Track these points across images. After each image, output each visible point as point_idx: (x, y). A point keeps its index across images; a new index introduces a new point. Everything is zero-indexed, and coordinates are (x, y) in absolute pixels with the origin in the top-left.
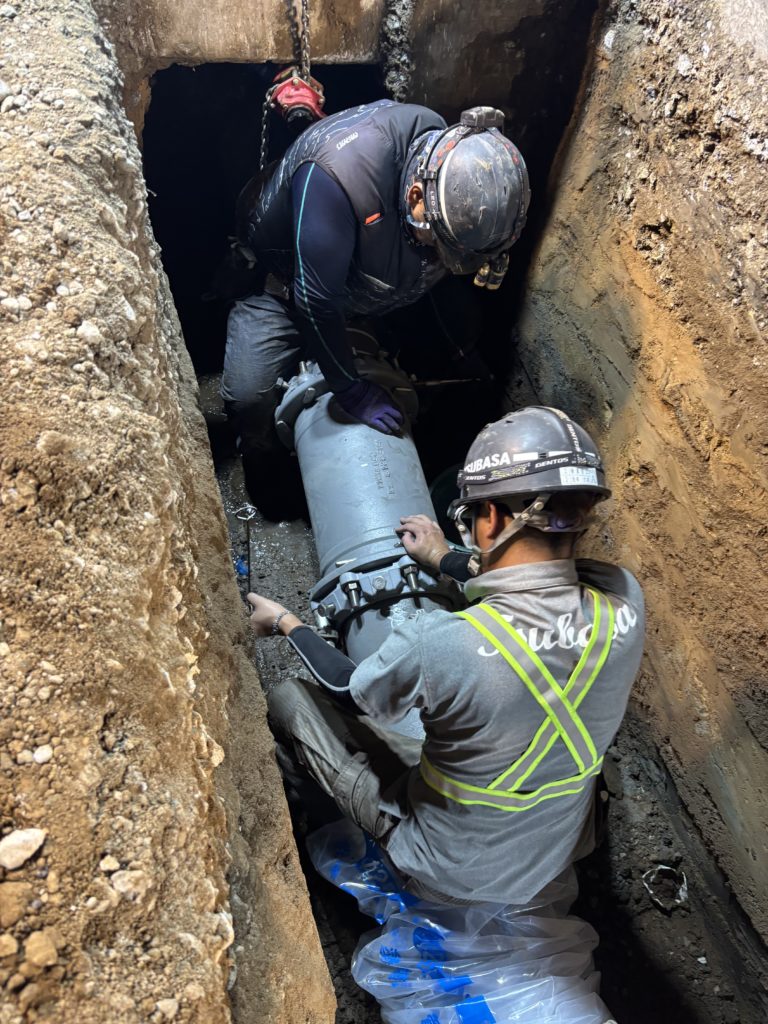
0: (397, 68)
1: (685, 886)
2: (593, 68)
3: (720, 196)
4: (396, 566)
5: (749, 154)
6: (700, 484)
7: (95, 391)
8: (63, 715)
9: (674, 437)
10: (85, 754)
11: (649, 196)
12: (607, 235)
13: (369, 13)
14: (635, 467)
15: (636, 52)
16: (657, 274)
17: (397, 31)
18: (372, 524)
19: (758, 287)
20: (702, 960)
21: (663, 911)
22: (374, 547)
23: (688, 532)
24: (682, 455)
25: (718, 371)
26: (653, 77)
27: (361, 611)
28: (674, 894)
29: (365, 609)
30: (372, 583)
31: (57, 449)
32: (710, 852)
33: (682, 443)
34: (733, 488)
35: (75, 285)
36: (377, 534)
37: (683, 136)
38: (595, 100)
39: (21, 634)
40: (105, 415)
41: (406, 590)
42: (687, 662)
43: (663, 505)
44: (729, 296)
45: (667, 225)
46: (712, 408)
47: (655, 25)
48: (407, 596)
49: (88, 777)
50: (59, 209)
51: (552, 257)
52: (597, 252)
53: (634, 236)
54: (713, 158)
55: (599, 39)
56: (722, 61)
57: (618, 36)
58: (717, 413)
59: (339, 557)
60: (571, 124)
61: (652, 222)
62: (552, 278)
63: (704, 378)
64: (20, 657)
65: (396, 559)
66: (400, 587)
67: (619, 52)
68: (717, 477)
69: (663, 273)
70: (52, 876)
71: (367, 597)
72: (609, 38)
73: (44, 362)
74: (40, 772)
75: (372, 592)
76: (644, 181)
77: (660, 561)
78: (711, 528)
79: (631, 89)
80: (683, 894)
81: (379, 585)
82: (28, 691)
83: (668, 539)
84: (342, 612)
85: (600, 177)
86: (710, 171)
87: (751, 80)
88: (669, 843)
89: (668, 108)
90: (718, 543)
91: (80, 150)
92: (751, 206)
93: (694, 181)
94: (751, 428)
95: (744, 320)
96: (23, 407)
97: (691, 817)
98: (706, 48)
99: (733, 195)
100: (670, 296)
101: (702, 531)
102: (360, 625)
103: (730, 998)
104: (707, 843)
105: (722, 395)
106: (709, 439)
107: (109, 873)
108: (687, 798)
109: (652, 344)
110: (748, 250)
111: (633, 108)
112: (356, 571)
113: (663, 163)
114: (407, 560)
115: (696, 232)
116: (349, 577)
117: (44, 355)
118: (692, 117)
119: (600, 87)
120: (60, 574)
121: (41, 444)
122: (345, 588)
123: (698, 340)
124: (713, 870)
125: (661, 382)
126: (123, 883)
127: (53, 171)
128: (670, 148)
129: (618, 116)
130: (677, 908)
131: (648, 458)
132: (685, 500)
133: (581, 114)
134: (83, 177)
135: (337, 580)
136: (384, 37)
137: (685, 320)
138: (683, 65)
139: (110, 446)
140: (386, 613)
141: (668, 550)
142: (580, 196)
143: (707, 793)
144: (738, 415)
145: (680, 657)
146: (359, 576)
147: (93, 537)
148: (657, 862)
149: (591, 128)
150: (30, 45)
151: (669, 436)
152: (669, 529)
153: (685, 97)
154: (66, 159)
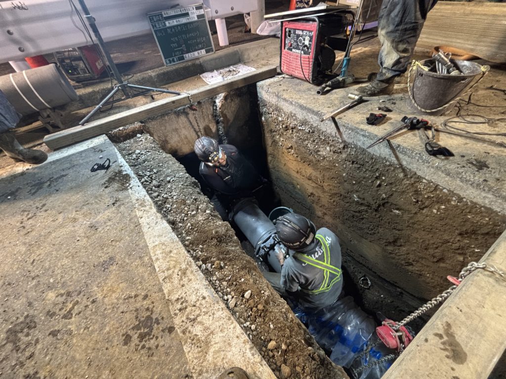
0: (224, 140)
1: (369, 280)
2: (262, 124)
3: (298, 138)
4: (271, 238)
5: (300, 129)
6: (324, 192)
7: (215, 221)
8: (242, 273)
9: (314, 185)
10: (249, 277)
11: (285, 143)
12: (280, 153)
13: (215, 133)
14: (309, 194)
15: (270, 119)
16: (294, 156)
17: (222, 133)
18: (261, 231)
19: (314, 151)
20: (382, 296)
21: (368, 289)
22: (264, 236)
23: (327, 202)
24: (317, 188)
25: (316, 169)
26: (275, 123)
27: (268, 252)
28: (368, 284)
29: (269, 251)
30: (268, 244)
31: (216, 232)
32: (369, 269)
33: (316, 185)
34: (330, 189)
35: (201, 205)
36: (264, 233)
37: (286, 130)
38: (266, 130)
39: (228, 264)
40: (219, 224)
41: (276, 242)
42: (342, 230)
43: (319, 199)
44: (310, 155)
45: (292, 147)
46: (318, 176)
47: (271, 113)
48: (277, 243)
49: (251, 281)
50: (191, 194)
51: (271, 161)
52: (280, 156)
53: (286, 151)
54: (294, 132)
55: (261, 119)
56: (287, 116)
57: (265, 117)
58: (320, 176)
59: (258, 242)
60: (263, 135)
61: (288, 147)
62: (273, 165)
63: (313, 171)
64: (230, 267)
65: (271, 236)
66: (274, 242)
67: (266, 120)
68: (327, 189)
69: (296, 155)
70: (255, 297)
71: (268, 248)
72: (263, 119)
73: (204, 220)
74: (244, 283)
75: (269, 246)
76: (283, 141)
77: (325, 211)
78: (331, 199)
79: (272, 126)
80: (369, 283)
81: (270, 244)
82: (235, 271)
83: (324, 205)
84: (265, 254)
85: (274, 143)
86: (295, 135)
87: (294, 117)
88: (360, 273)
89: (281, 127)
90: (334, 201)
91: (188, 183)
92: (305, 138)
93: (293, 138)
94: (327, 176)
95: (315, 158)
96: (206, 228)
97: (361, 264)
98: (283, 115)
99: (301, 137)
100: (299, 159)
101: (329, 201)
102: (270, 255)
103: (393, 302)
104: (368, 267)
105: (319, 173)
106: (321, 182)
107: (263, 293)
108: (358, 260)
109: (300, 169)
110: (309, 145)
111: (274, 129)
112: (263, 243)
113: (285, 136)
114: (273, 235)
115: (298, 146)
116: (262, 245)
117: (204, 219)
118: (286, 127)
119: (266, 127)
120: (228, 252)
121: (214, 233)
122: (263, 248)
123: (309, 165)
124: (372, 273)
125: (306, 176)
126: (266, 293)
127: (186, 188)
128: (285, 133)
129: (271, 131)
130: (370, 287)
131: (311, 191)
132: (323, 196)
133: (264, 134)
134: (191, 187)
135: (260, 248)
136: (219, 135)
137: (304, 162)
138: (280, 119)
139: (223, 228)
140: (274, 250)
141: (325, 208)
142: (271, 148)
143: (362, 256)
144: (324, 175)
145: (340, 230)
146: (264, 244)
147: (229, 244)
148: (360, 279)
149: (268, 135)
150: (168, 169)
151: (313, 185)
152: (323, 203)
153: (283, 124)
154: (187, 185)
